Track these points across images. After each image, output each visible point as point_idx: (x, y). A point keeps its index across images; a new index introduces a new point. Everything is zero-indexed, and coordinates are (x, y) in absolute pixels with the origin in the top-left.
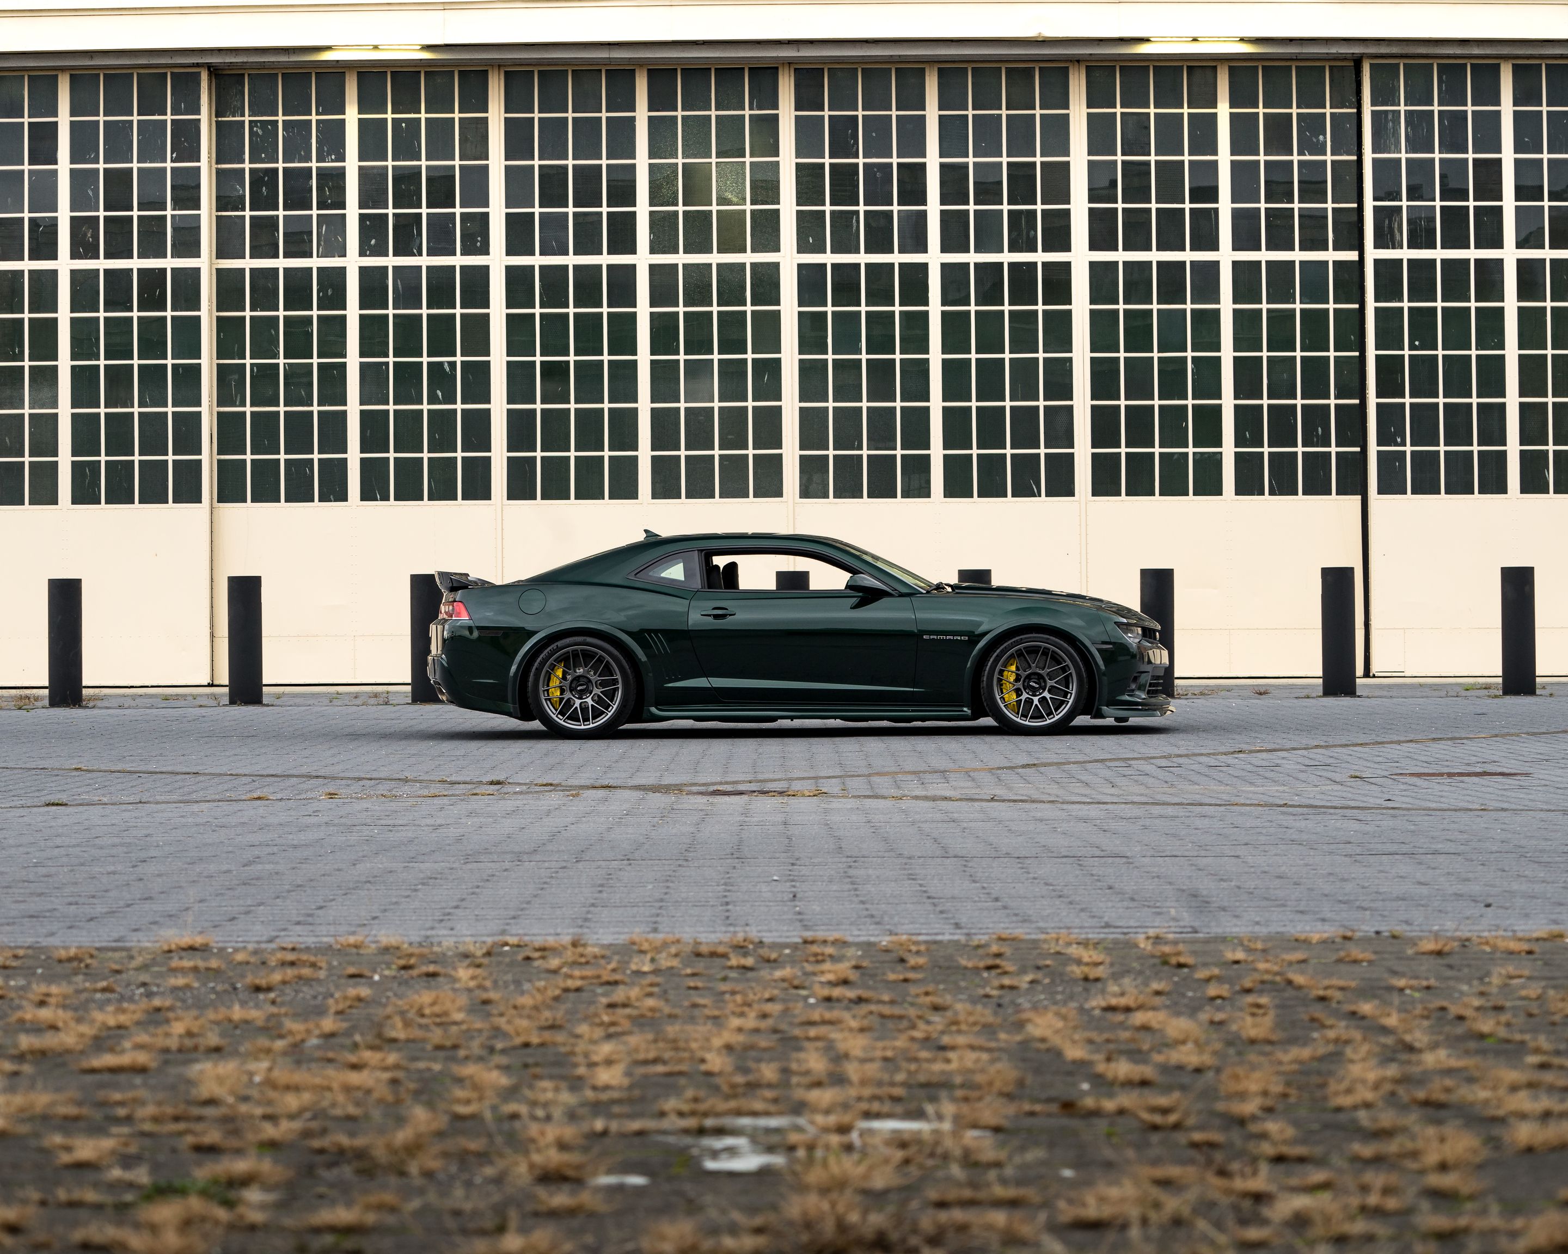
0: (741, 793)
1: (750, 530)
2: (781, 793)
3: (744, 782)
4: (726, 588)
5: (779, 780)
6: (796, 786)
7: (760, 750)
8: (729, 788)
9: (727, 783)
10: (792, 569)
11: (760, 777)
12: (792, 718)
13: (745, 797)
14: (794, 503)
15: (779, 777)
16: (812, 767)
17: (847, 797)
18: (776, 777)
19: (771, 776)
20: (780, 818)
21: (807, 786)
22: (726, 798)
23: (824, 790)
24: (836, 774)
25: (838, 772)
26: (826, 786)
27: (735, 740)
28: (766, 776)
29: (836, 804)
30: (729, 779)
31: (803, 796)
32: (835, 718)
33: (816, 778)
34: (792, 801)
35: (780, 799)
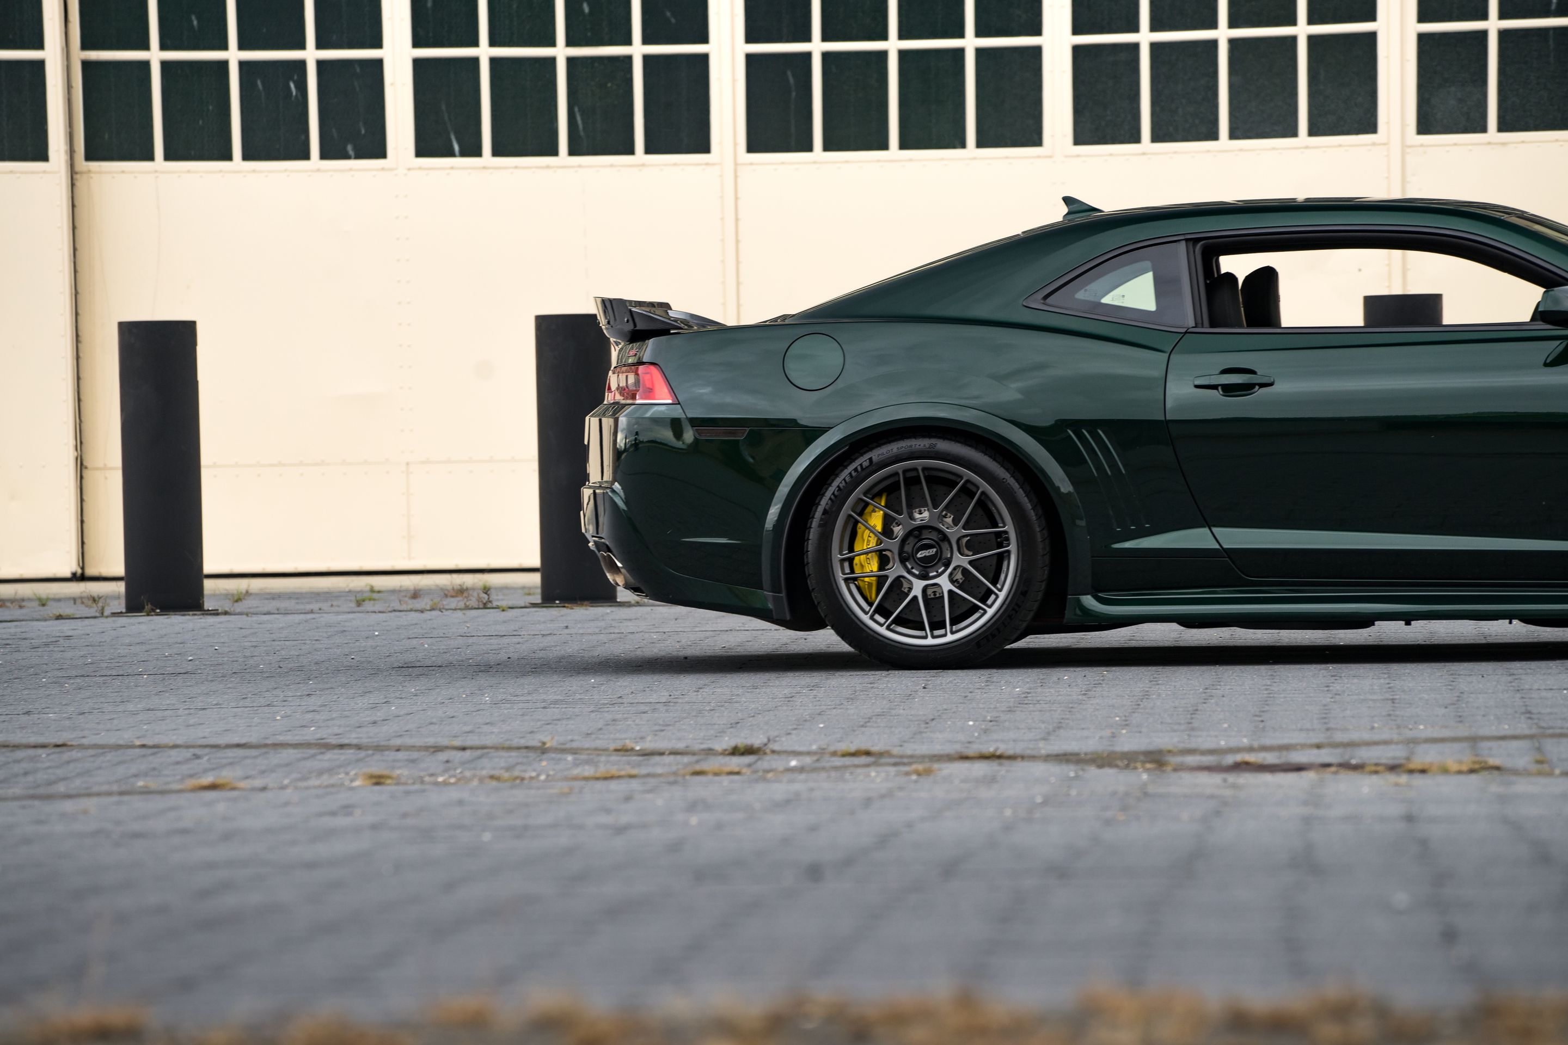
0: (1299, 768)
1: (1301, 194)
2: (1393, 768)
3: (1304, 746)
4: (1250, 325)
5: (1386, 743)
6: (1426, 756)
7: (1337, 687)
8: (1270, 758)
9: (1264, 749)
10: (1397, 291)
11: (1340, 737)
12: (1408, 619)
13: (1310, 775)
14: (1405, 146)
15: (1385, 736)
16: (1460, 719)
17: (1550, 774)
18: (1376, 737)
19: (1366, 736)
20: (1395, 810)
21: (1454, 756)
22: (1268, 778)
23: (1492, 761)
24: (1518, 732)
25: (1523, 727)
26: (1496, 755)
27: (1276, 667)
28: (1355, 736)
29: (1522, 786)
30: (1267, 742)
31: (1445, 771)
32: (1510, 616)
33: (1473, 740)
34: (1418, 780)
35: (1392, 778)
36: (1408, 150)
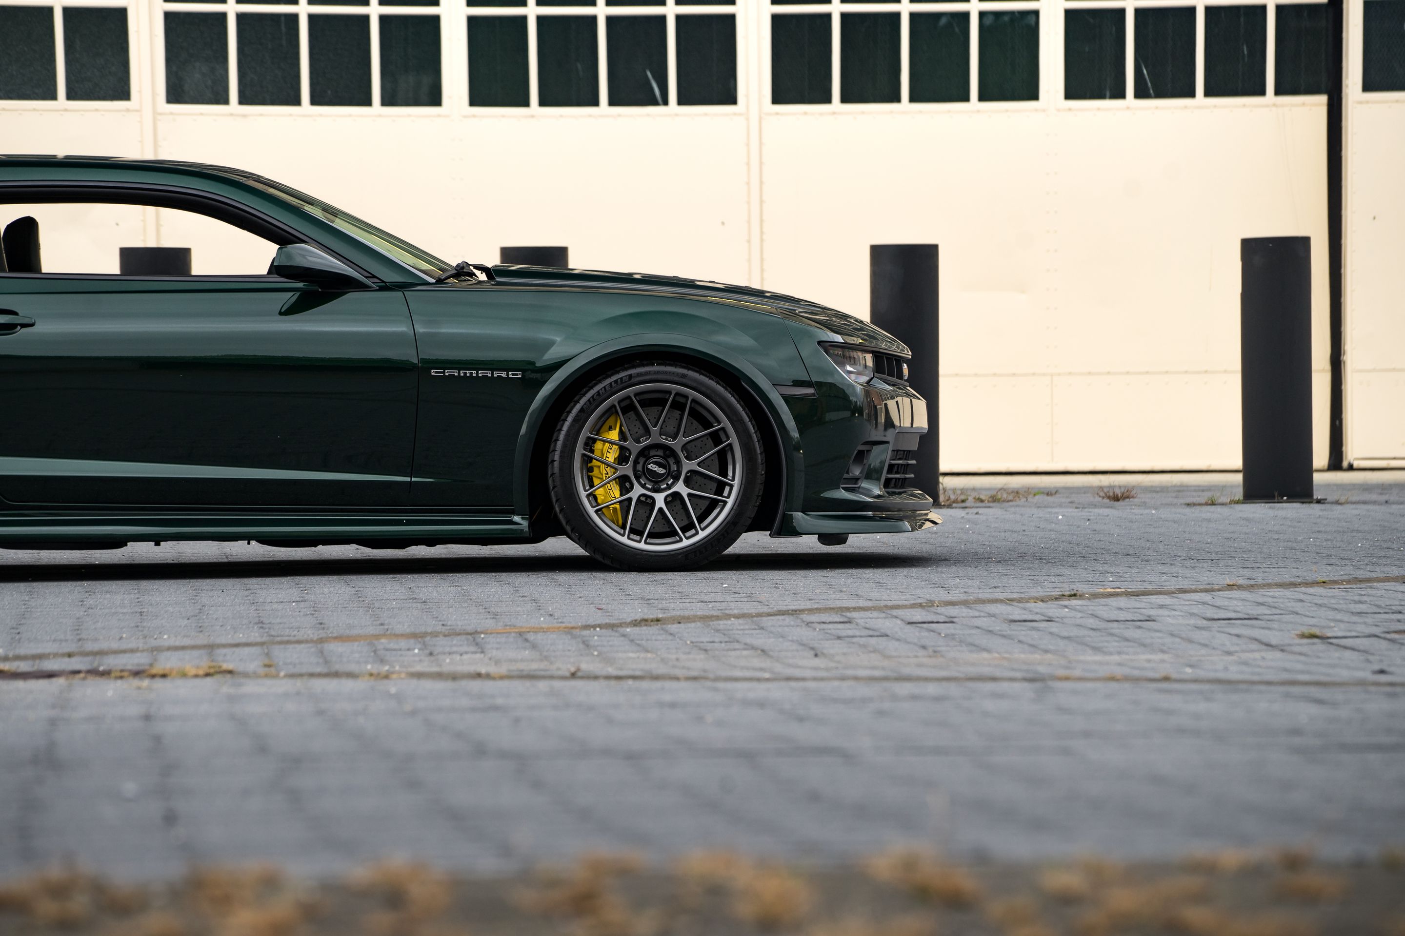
0: (50, 675)
1: (61, 152)
2: (137, 674)
3: (56, 655)
4: (11, 270)
5: (132, 651)
6: (168, 662)
7: (90, 602)
8: (24, 666)
9: (18, 658)
10: (152, 244)
11: (90, 646)
12: (158, 540)
13: (61, 681)
14: (155, 113)
15: (132, 645)
16: (200, 629)
17: (276, 676)
18: (124, 646)
19: (115, 645)
20: (134, 710)
21: (193, 662)
22: (20, 684)
23: (226, 666)
24: (252, 639)
25: (255, 635)
26: (229, 660)
27: (35, 584)
28: (104, 645)
29: (251, 687)
30: (22, 651)
31: (184, 675)
32: (248, 538)
33: (211, 647)
34: (159, 684)
35: (136, 682)
36: (159, 117)
